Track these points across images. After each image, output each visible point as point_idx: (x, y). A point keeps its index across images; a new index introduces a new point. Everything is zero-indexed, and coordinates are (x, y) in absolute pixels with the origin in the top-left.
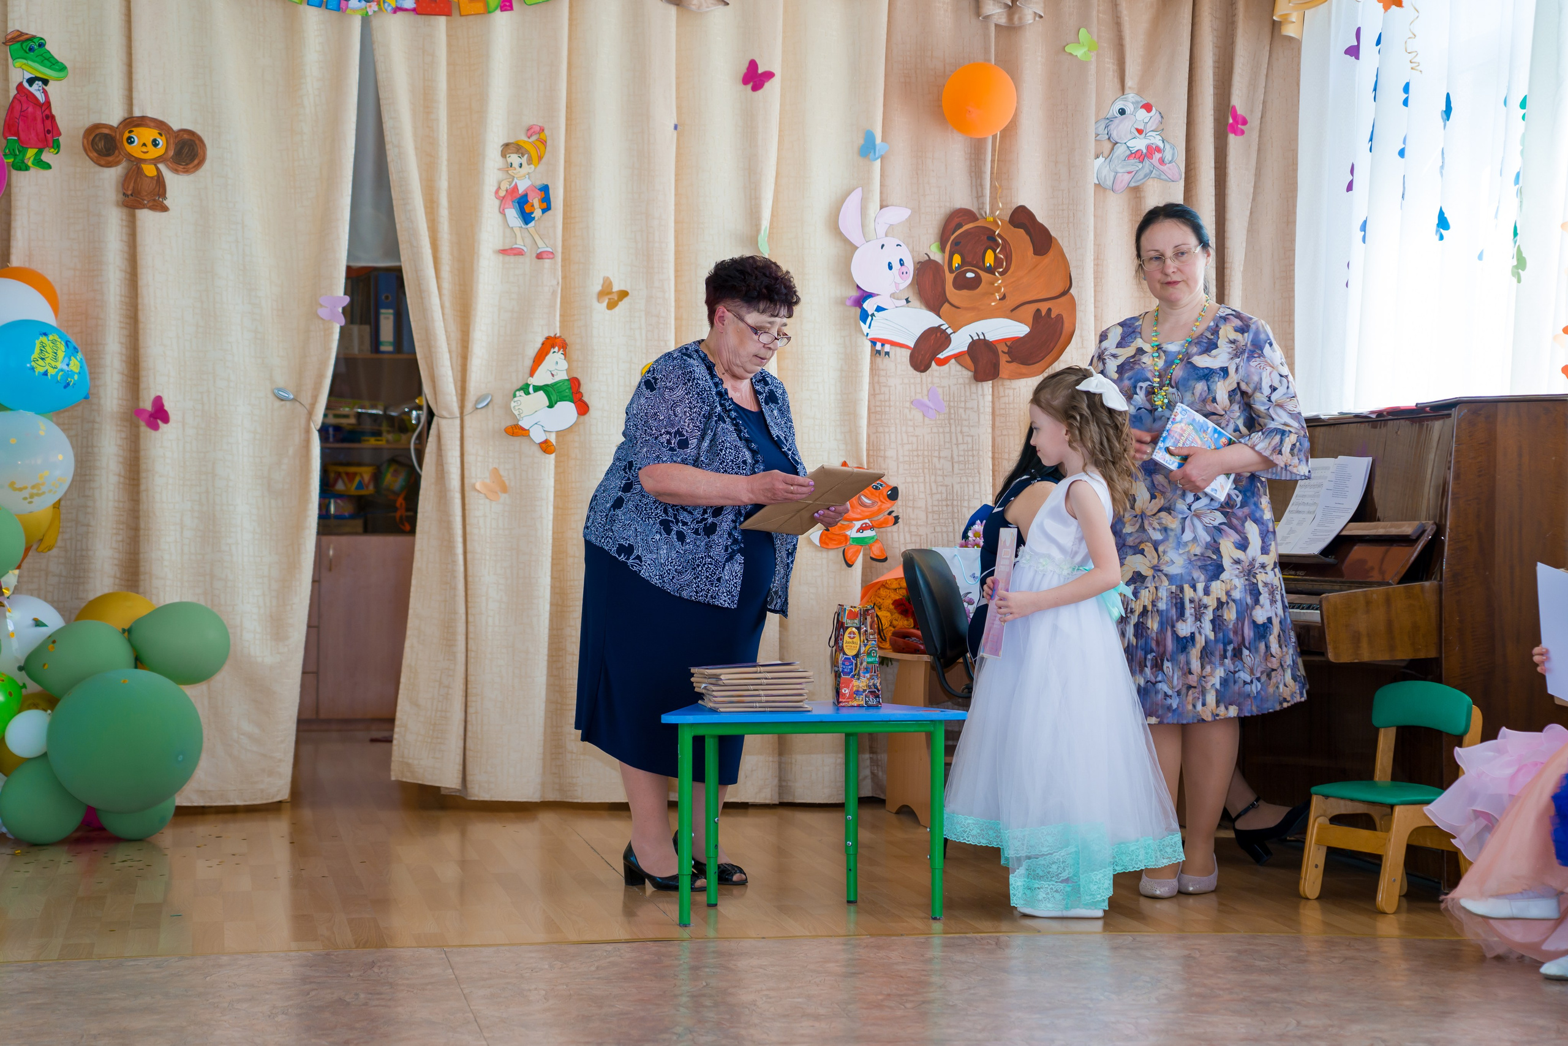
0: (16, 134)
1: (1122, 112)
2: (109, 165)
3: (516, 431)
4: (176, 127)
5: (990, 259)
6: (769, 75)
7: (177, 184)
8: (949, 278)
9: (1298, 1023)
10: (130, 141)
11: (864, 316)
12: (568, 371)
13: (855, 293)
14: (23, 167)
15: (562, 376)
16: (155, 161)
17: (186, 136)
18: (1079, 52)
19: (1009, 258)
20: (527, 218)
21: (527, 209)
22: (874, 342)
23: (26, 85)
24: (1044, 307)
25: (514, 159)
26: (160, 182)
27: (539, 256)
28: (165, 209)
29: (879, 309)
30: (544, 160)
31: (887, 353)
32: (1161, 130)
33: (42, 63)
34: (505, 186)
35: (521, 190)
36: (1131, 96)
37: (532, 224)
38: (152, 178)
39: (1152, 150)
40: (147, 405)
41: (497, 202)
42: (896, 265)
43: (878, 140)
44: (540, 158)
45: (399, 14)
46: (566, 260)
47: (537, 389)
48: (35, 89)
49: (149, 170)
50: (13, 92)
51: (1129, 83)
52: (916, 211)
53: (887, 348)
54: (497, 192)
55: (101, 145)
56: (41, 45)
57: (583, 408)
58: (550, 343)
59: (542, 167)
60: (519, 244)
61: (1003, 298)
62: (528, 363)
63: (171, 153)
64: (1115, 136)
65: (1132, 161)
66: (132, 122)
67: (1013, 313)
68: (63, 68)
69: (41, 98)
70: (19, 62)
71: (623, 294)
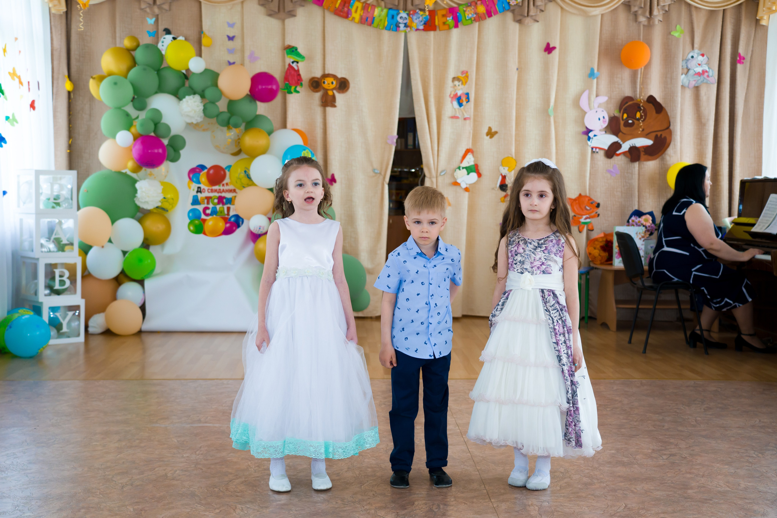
0: (288, 81)
1: (692, 57)
2: (317, 92)
3: (456, 184)
4: (339, 76)
5: (638, 115)
6: (554, 48)
7: (340, 98)
8: (622, 123)
9: (760, 421)
10: (324, 83)
11: (589, 138)
12: (474, 161)
13: (585, 130)
14: (290, 92)
15: (472, 163)
16: (332, 90)
17: (343, 80)
18: (676, 34)
19: (646, 115)
20: (460, 105)
21: (461, 101)
22: (592, 148)
23: (291, 64)
24: (659, 134)
25: (457, 83)
26: (334, 97)
27: (465, 119)
28: (335, 106)
29: (595, 136)
30: (468, 83)
31: (597, 152)
32: (708, 64)
33: (296, 56)
34: (453, 93)
35: (459, 94)
36: (696, 51)
37: (462, 107)
38: (331, 96)
39: (704, 72)
40: (329, 177)
41: (450, 99)
42: (602, 119)
43: (596, 71)
44: (466, 83)
45: (418, 31)
46: (475, 120)
47: (463, 168)
48: (294, 65)
49: (330, 93)
50: (287, 66)
51: (696, 46)
52: (610, 98)
53: (597, 150)
54: (450, 95)
55: (314, 85)
56: (296, 49)
57: (479, 175)
58: (468, 151)
59: (466, 86)
60: (458, 115)
61: (643, 130)
62: (460, 158)
63: (338, 86)
64: (689, 66)
65: (696, 76)
66: (325, 76)
67: (647, 136)
68: (303, 58)
69: (296, 68)
70: (289, 56)
71: (496, 133)
